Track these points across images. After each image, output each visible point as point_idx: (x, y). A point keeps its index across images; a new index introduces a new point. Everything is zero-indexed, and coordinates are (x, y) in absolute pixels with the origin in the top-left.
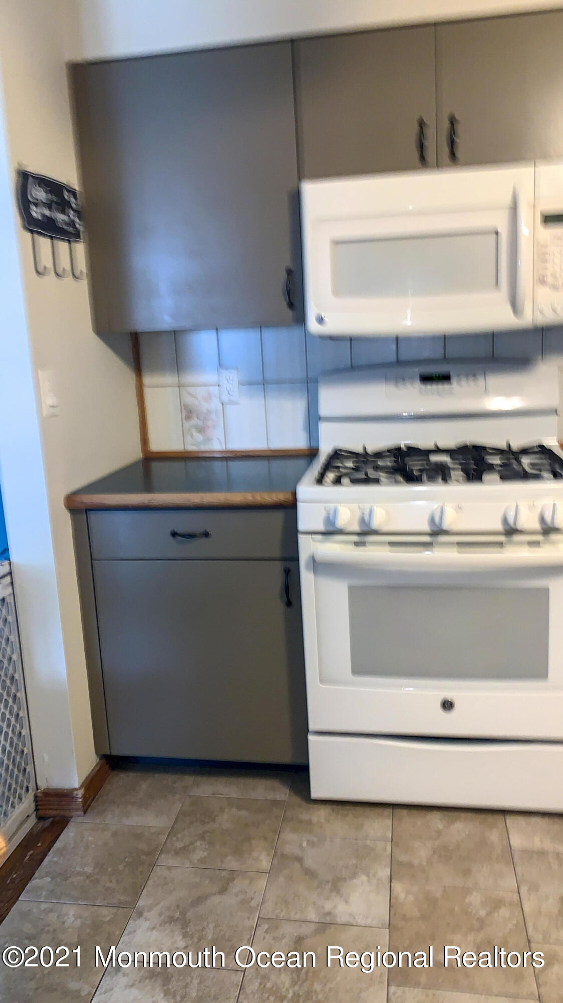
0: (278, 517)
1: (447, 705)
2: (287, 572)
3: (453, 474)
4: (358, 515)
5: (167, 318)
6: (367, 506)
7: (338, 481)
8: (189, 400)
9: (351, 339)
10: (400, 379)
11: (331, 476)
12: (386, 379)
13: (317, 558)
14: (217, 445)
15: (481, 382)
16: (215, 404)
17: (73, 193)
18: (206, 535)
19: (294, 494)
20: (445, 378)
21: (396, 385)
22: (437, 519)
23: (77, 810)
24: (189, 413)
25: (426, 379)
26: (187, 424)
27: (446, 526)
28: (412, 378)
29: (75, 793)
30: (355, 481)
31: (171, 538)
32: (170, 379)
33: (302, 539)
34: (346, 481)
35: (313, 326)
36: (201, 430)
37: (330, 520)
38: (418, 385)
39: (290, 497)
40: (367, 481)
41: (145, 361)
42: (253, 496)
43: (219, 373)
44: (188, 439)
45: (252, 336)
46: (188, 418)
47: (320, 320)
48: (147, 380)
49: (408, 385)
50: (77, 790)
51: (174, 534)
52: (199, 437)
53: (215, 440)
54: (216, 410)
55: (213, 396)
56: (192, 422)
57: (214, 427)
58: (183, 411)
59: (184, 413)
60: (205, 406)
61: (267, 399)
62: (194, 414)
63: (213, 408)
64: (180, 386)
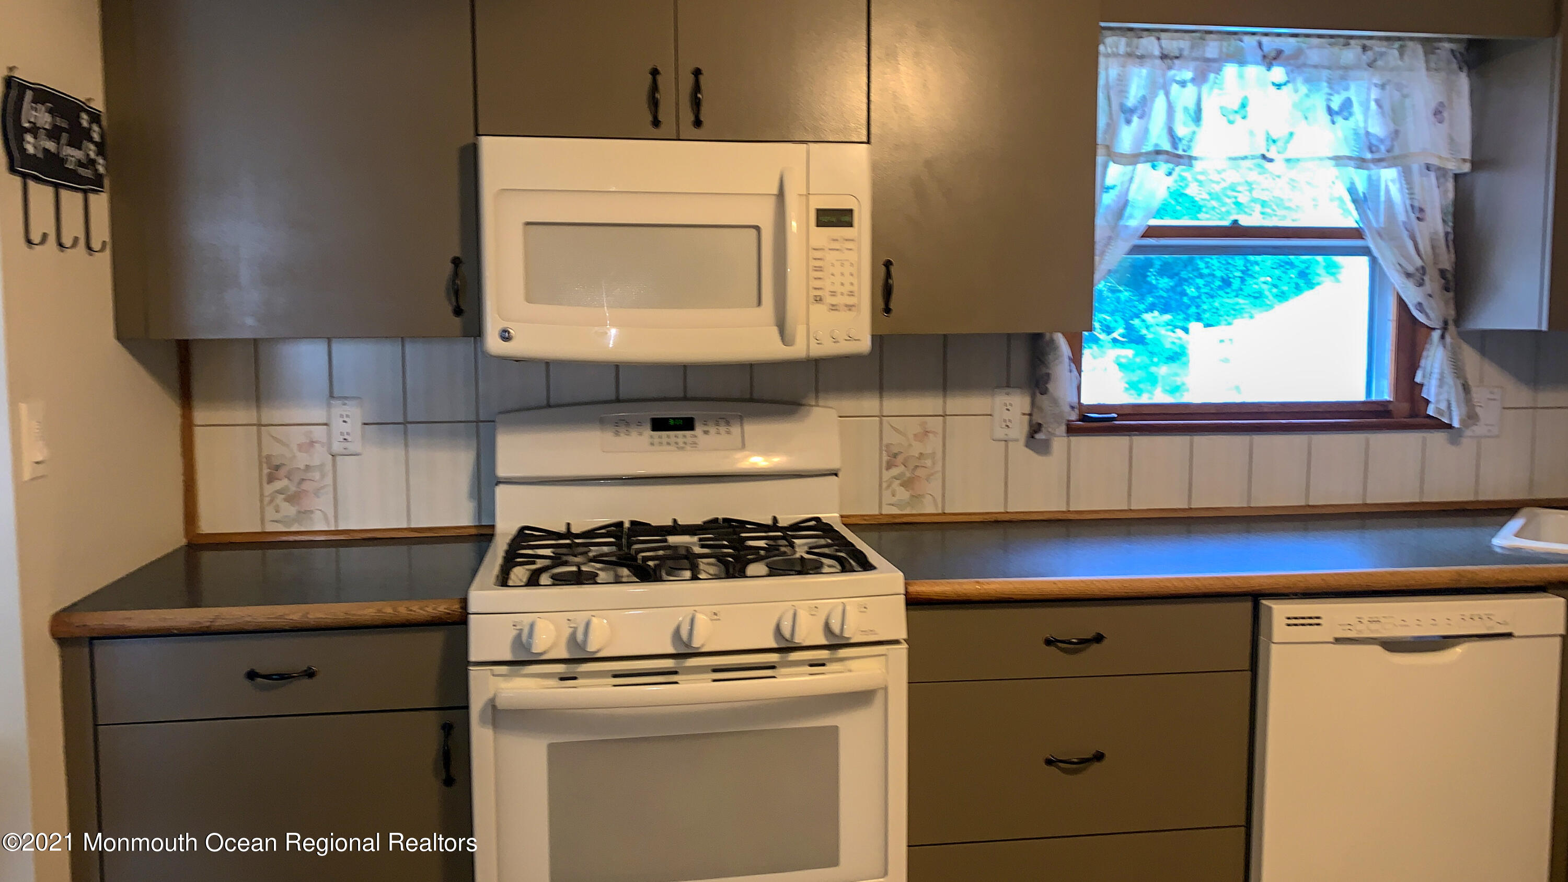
0: (436, 639)
2: (447, 728)
3: (703, 563)
4: (567, 632)
5: (250, 321)
6: (581, 617)
7: (533, 581)
8: (276, 450)
9: (548, 365)
10: (622, 424)
11: (519, 573)
12: (602, 422)
13: (500, 704)
14: (320, 523)
15: (736, 430)
16: (319, 456)
17: (95, 117)
18: (310, 674)
19: (464, 602)
20: (687, 424)
21: (617, 434)
22: (684, 634)
24: (273, 469)
25: (659, 425)
26: (269, 489)
27: (698, 642)
28: (640, 424)
30: (560, 580)
31: (247, 683)
32: (242, 414)
33: (475, 674)
34: (545, 579)
35: (493, 343)
36: (292, 499)
37: (520, 643)
38: (648, 432)
39: (456, 607)
40: (580, 579)
41: (197, 386)
42: (395, 609)
43: (329, 405)
44: (270, 513)
45: (388, 350)
46: (271, 479)
47: (506, 336)
48: (200, 416)
49: (634, 434)
51: (252, 675)
52: (289, 510)
53: (318, 514)
54: (322, 465)
55: (316, 442)
56: (278, 485)
57: (317, 493)
58: (265, 466)
59: (266, 471)
60: (302, 460)
61: (411, 450)
62: (282, 472)
63: (316, 462)
64: (260, 425)
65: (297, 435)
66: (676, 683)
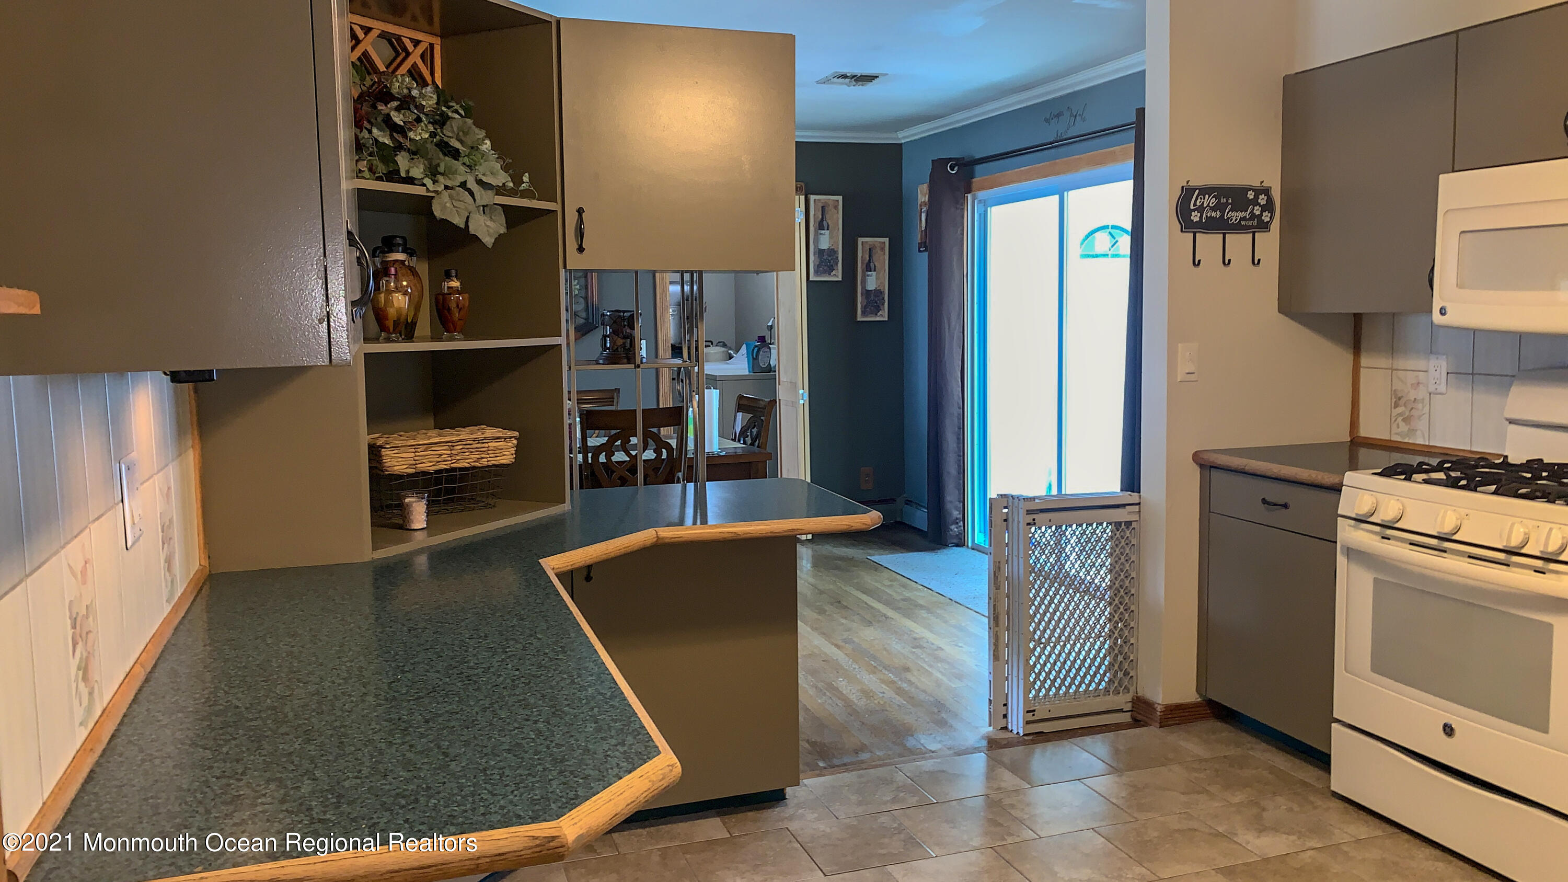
1: (1448, 730)
8: (1398, 386)
13: (1351, 544)
14: (1420, 439)
16: (1421, 393)
23: (1156, 722)
24: (1397, 400)
26: (1395, 413)
29: (1156, 705)
31: (1259, 504)
32: (1383, 362)
36: (1407, 420)
41: (1364, 345)
43: (1429, 359)
44: (1395, 428)
46: (1396, 405)
47: (1443, 312)
48: (1364, 361)
50: (1159, 704)
52: (1404, 428)
53: (1419, 433)
54: (1423, 399)
55: (1421, 383)
56: (1400, 410)
57: (1419, 417)
58: (1393, 397)
59: (1394, 400)
60: (1412, 395)
61: (1475, 393)
62: (1402, 402)
63: (1420, 397)
64: (1392, 370)
65: (1410, 377)
66: (1445, 558)
